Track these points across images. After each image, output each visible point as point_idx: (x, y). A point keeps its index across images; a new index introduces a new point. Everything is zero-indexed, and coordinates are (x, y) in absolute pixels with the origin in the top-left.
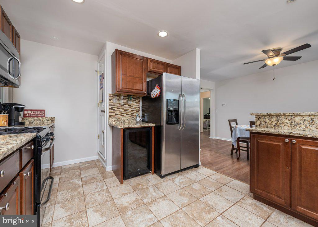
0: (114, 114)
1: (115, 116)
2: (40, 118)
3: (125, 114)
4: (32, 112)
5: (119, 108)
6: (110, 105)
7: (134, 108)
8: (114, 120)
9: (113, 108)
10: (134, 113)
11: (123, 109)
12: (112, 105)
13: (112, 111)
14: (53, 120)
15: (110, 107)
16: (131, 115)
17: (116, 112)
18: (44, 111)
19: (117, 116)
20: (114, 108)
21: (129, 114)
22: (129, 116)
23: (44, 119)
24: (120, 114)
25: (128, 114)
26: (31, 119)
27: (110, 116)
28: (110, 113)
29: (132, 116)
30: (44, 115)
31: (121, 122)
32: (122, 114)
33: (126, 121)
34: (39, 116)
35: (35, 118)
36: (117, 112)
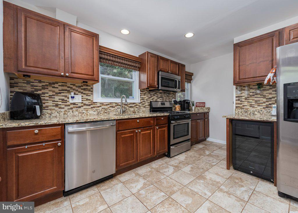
0: (241, 105)
1: (243, 107)
2: (203, 108)
3: (256, 105)
4: (199, 104)
5: (248, 99)
6: (236, 97)
7: (270, 98)
8: (240, 111)
9: (240, 100)
10: (270, 104)
11: (253, 100)
12: (239, 97)
13: (239, 102)
14: (209, 109)
15: (237, 99)
16: (265, 107)
17: (244, 103)
18: (205, 103)
19: (245, 107)
20: (242, 99)
21: (262, 106)
22: (262, 107)
23: (204, 109)
24: (249, 105)
25: (260, 105)
26: (198, 108)
27: (236, 107)
28: (237, 104)
29: (267, 107)
30: (205, 106)
31: (250, 114)
32: (251, 106)
33: (256, 113)
34: (202, 107)
35: (200, 108)
36: (246, 103)
